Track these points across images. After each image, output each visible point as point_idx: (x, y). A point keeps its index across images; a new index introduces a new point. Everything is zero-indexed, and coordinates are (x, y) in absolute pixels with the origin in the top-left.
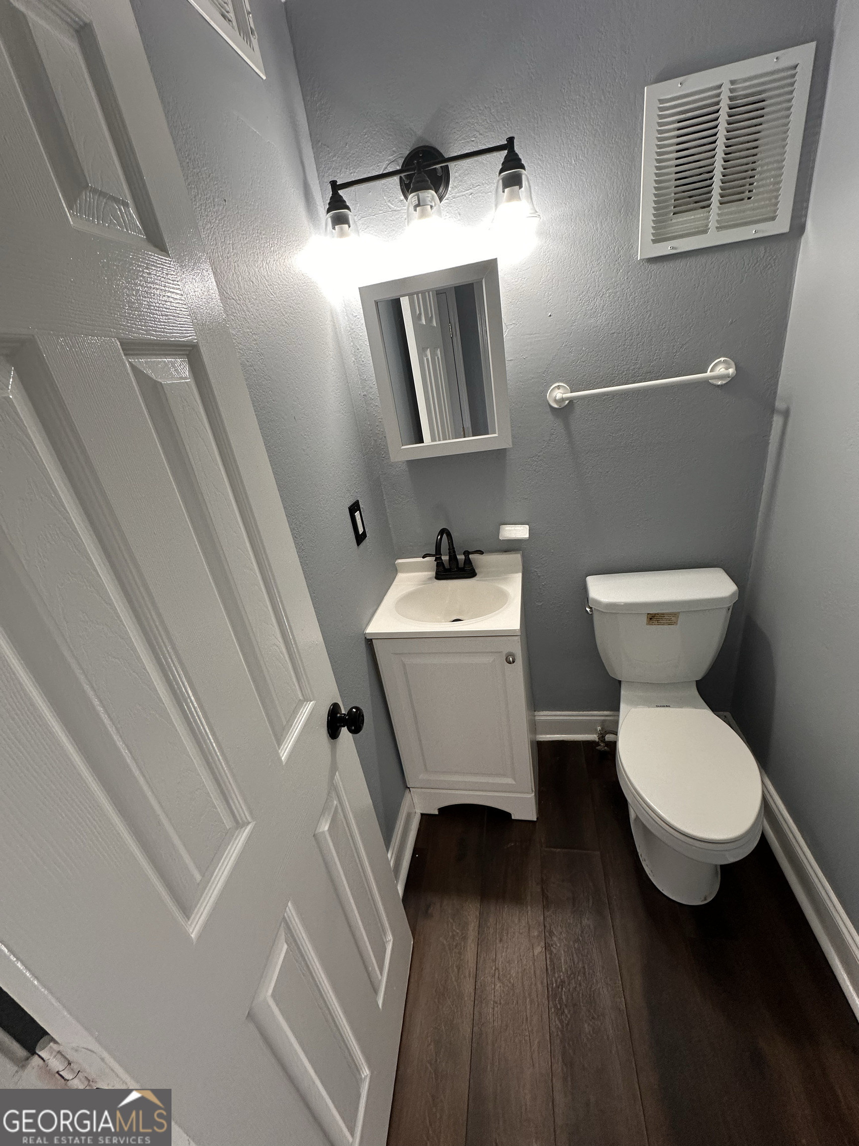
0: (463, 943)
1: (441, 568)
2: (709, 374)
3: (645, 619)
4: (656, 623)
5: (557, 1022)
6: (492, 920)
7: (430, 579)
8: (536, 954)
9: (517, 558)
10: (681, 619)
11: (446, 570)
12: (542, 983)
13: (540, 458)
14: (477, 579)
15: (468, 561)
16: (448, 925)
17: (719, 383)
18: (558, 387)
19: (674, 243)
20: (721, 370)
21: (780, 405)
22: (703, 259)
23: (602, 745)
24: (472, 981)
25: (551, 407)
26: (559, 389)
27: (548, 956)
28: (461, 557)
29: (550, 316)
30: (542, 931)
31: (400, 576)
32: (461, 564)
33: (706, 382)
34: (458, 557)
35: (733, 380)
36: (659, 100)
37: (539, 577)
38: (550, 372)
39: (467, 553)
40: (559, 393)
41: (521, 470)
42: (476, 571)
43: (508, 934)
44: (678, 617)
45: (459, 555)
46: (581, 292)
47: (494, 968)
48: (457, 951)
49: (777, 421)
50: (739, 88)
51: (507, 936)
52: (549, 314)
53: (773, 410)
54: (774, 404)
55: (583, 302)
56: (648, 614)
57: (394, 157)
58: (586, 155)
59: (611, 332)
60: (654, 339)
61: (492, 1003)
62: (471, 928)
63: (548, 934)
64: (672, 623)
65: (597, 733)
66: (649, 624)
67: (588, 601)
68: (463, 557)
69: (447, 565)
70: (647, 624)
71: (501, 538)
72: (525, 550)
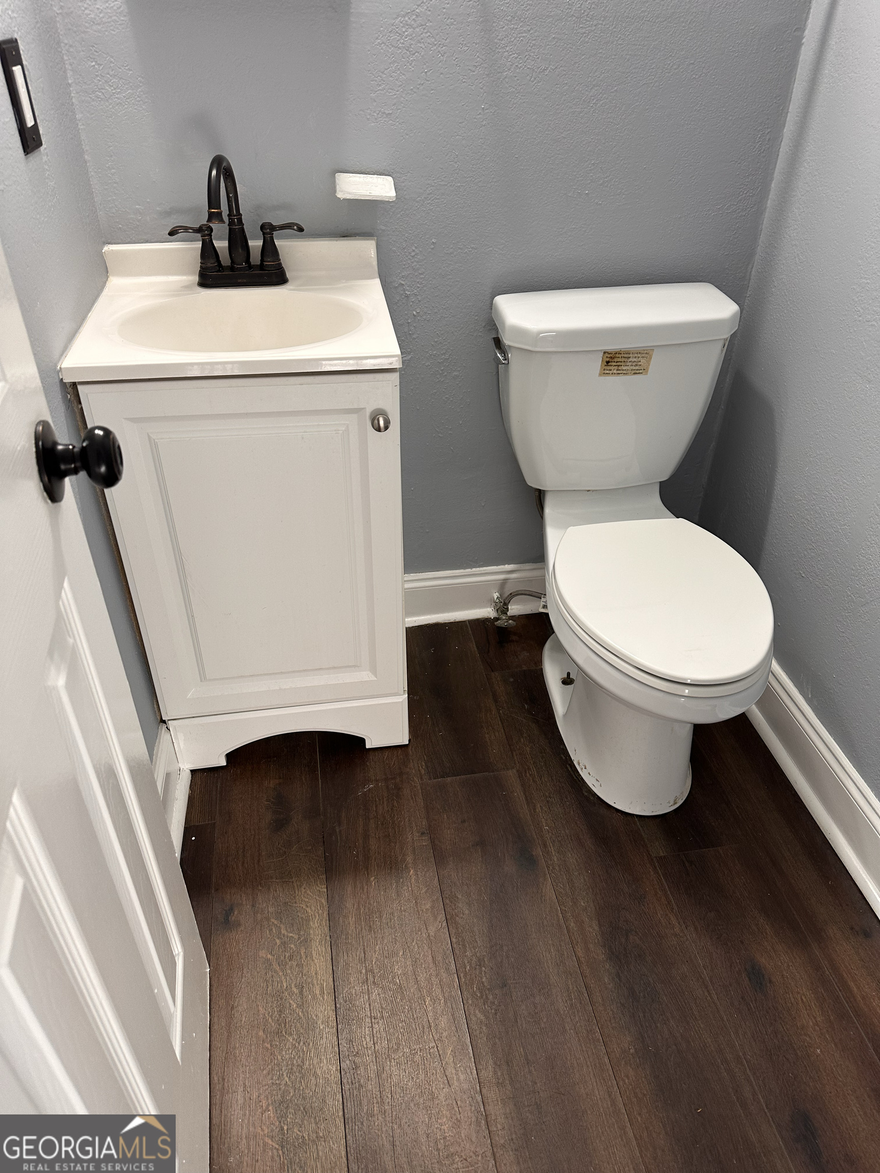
0: (303, 951)
1: (211, 263)
3: (597, 363)
4: (615, 372)
5: (479, 1015)
6: (349, 904)
7: (187, 287)
8: (432, 934)
9: (365, 251)
10: (656, 363)
11: (221, 267)
12: (447, 969)
14: (291, 287)
15: (269, 249)
16: (271, 930)
23: (505, 619)
24: (329, 998)
27: (453, 931)
28: (255, 243)
30: (437, 899)
31: (114, 282)
32: (255, 258)
34: (251, 243)
37: (407, 297)
39: (268, 232)
42: (288, 275)
43: (381, 917)
44: (651, 358)
47: (364, 971)
48: (295, 964)
51: (381, 922)
56: (604, 351)
61: (368, 1020)
62: (315, 924)
63: (447, 899)
64: (639, 371)
65: (494, 604)
66: (603, 373)
67: (498, 342)
68: (260, 243)
69: (225, 258)
70: (600, 375)
71: (340, 195)
72: (384, 231)
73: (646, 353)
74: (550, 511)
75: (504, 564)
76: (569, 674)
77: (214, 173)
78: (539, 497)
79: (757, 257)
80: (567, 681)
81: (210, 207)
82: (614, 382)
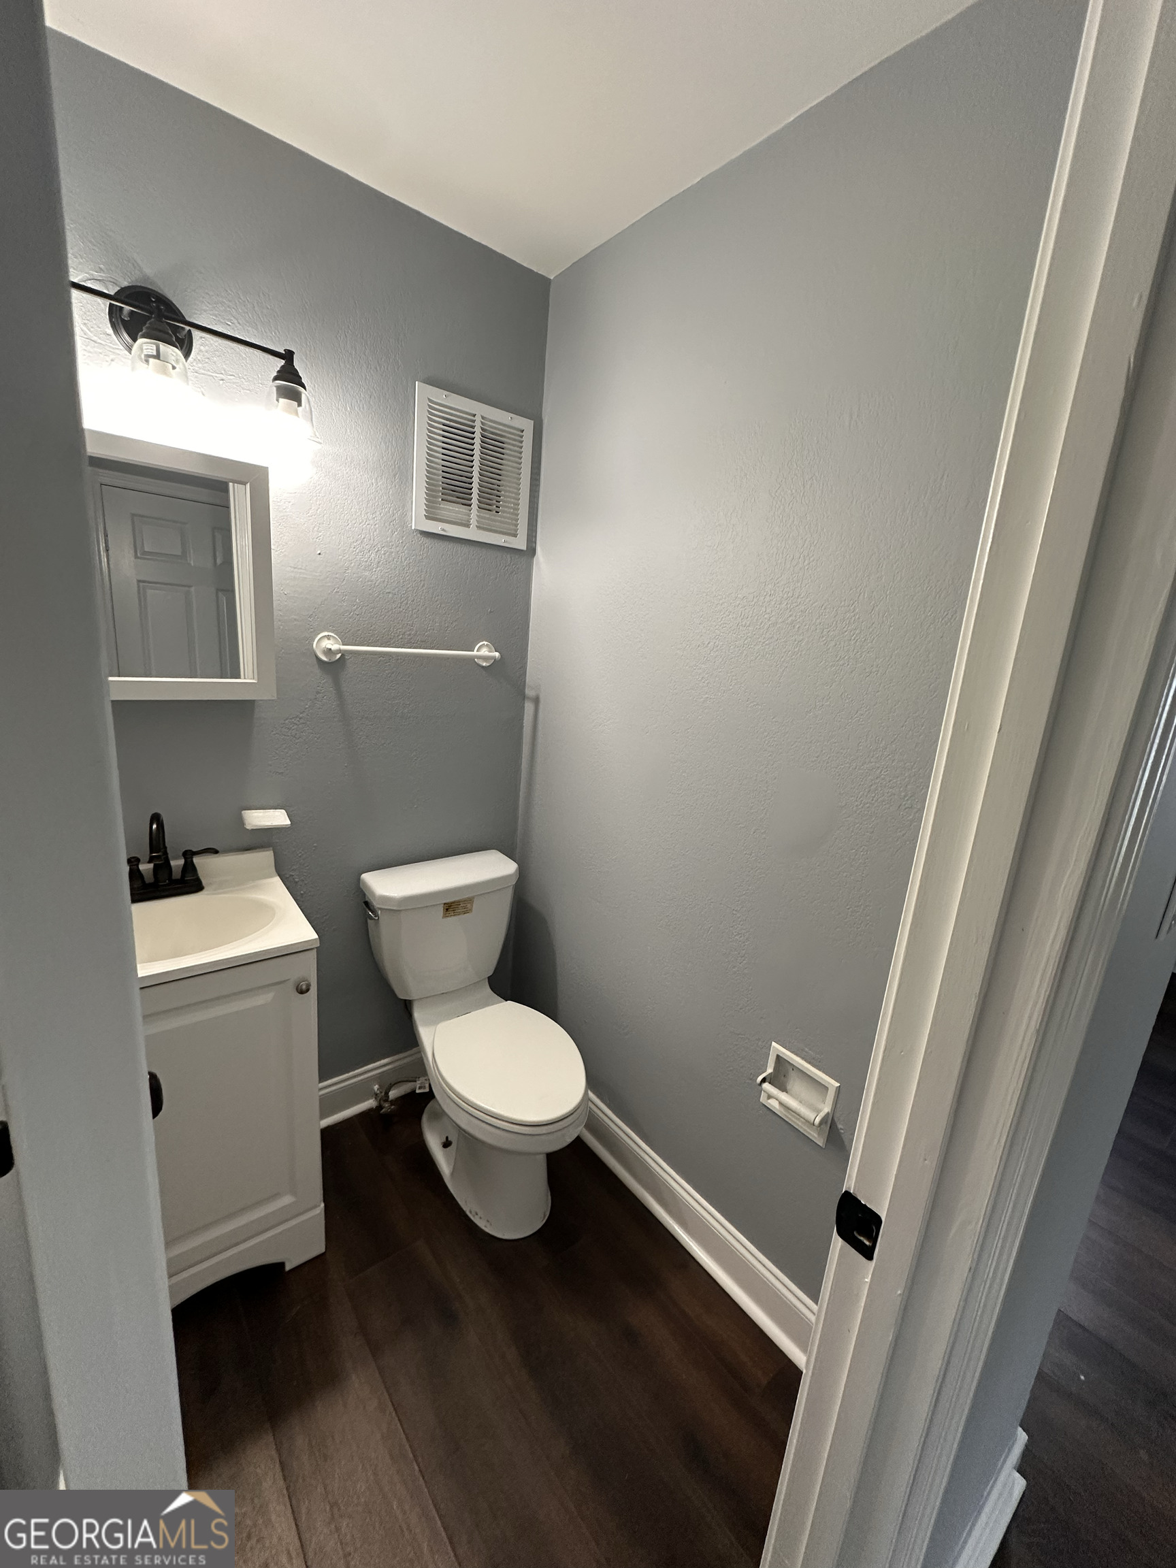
1: (138, 884)
2: (475, 653)
3: (441, 909)
4: (452, 915)
9: (266, 858)
10: (477, 905)
11: (145, 886)
13: (302, 721)
14: (207, 893)
15: (189, 868)
17: (484, 664)
18: (328, 637)
19: (446, 526)
20: (485, 652)
21: (529, 692)
22: (465, 549)
23: (387, 1105)
25: (317, 657)
26: (329, 639)
28: (177, 863)
29: (320, 554)
32: (177, 874)
33: (471, 660)
34: (173, 863)
35: (496, 662)
36: (429, 399)
37: (296, 883)
38: (318, 618)
39: (188, 855)
40: (327, 643)
41: (275, 734)
42: (204, 882)
44: (473, 903)
45: (176, 858)
46: (354, 540)
49: (529, 707)
50: (487, 424)
52: (319, 552)
53: (523, 697)
54: (524, 693)
55: (357, 551)
56: (445, 904)
57: (100, 276)
58: (361, 409)
59: (387, 591)
60: (428, 610)
64: (467, 911)
65: (374, 1096)
66: (445, 916)
67: (367, 904)
68: (181, 862)
69: (149, 878)
70: (443, 917)
71: (248, 827)
72: (277, 843)
73: (470, 900)
74: (417, 1015)
75: (380, 1060)
76: (447, 1138)
77: (154, 826)
78: (407, 1006)
79: (519, 831)
80: (447, 1144)
81: (151, 852)
82: (453, 920)
